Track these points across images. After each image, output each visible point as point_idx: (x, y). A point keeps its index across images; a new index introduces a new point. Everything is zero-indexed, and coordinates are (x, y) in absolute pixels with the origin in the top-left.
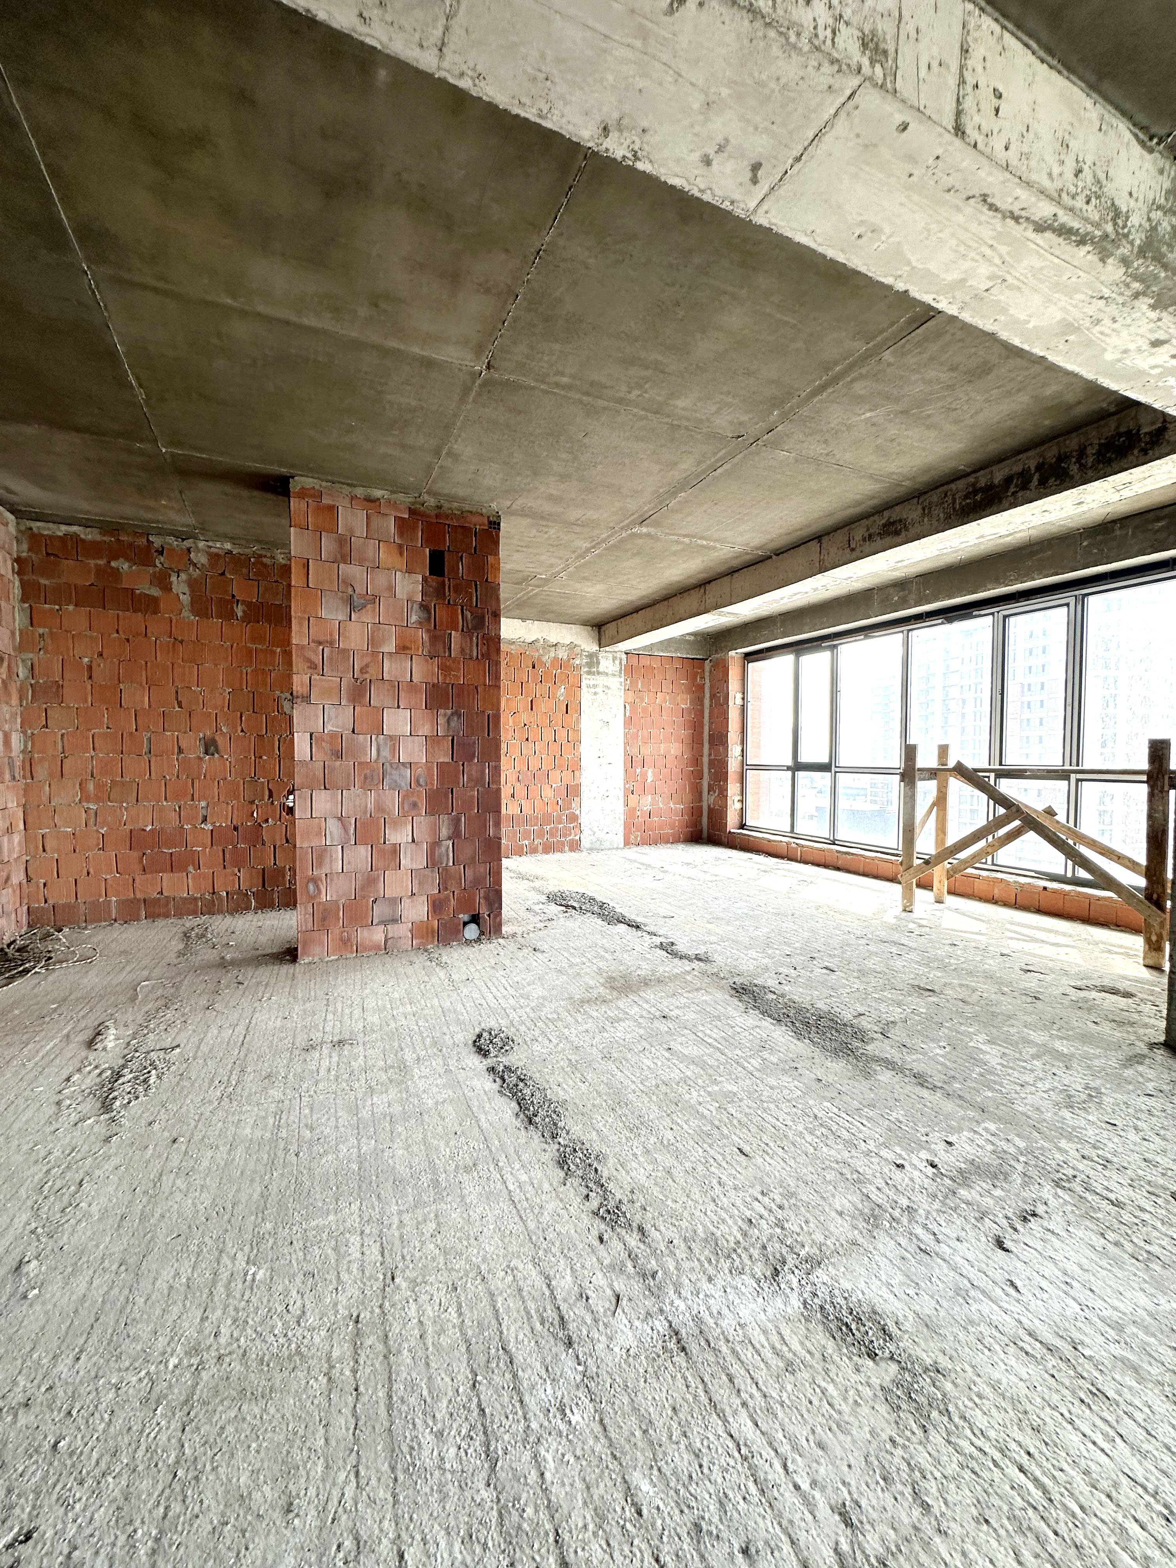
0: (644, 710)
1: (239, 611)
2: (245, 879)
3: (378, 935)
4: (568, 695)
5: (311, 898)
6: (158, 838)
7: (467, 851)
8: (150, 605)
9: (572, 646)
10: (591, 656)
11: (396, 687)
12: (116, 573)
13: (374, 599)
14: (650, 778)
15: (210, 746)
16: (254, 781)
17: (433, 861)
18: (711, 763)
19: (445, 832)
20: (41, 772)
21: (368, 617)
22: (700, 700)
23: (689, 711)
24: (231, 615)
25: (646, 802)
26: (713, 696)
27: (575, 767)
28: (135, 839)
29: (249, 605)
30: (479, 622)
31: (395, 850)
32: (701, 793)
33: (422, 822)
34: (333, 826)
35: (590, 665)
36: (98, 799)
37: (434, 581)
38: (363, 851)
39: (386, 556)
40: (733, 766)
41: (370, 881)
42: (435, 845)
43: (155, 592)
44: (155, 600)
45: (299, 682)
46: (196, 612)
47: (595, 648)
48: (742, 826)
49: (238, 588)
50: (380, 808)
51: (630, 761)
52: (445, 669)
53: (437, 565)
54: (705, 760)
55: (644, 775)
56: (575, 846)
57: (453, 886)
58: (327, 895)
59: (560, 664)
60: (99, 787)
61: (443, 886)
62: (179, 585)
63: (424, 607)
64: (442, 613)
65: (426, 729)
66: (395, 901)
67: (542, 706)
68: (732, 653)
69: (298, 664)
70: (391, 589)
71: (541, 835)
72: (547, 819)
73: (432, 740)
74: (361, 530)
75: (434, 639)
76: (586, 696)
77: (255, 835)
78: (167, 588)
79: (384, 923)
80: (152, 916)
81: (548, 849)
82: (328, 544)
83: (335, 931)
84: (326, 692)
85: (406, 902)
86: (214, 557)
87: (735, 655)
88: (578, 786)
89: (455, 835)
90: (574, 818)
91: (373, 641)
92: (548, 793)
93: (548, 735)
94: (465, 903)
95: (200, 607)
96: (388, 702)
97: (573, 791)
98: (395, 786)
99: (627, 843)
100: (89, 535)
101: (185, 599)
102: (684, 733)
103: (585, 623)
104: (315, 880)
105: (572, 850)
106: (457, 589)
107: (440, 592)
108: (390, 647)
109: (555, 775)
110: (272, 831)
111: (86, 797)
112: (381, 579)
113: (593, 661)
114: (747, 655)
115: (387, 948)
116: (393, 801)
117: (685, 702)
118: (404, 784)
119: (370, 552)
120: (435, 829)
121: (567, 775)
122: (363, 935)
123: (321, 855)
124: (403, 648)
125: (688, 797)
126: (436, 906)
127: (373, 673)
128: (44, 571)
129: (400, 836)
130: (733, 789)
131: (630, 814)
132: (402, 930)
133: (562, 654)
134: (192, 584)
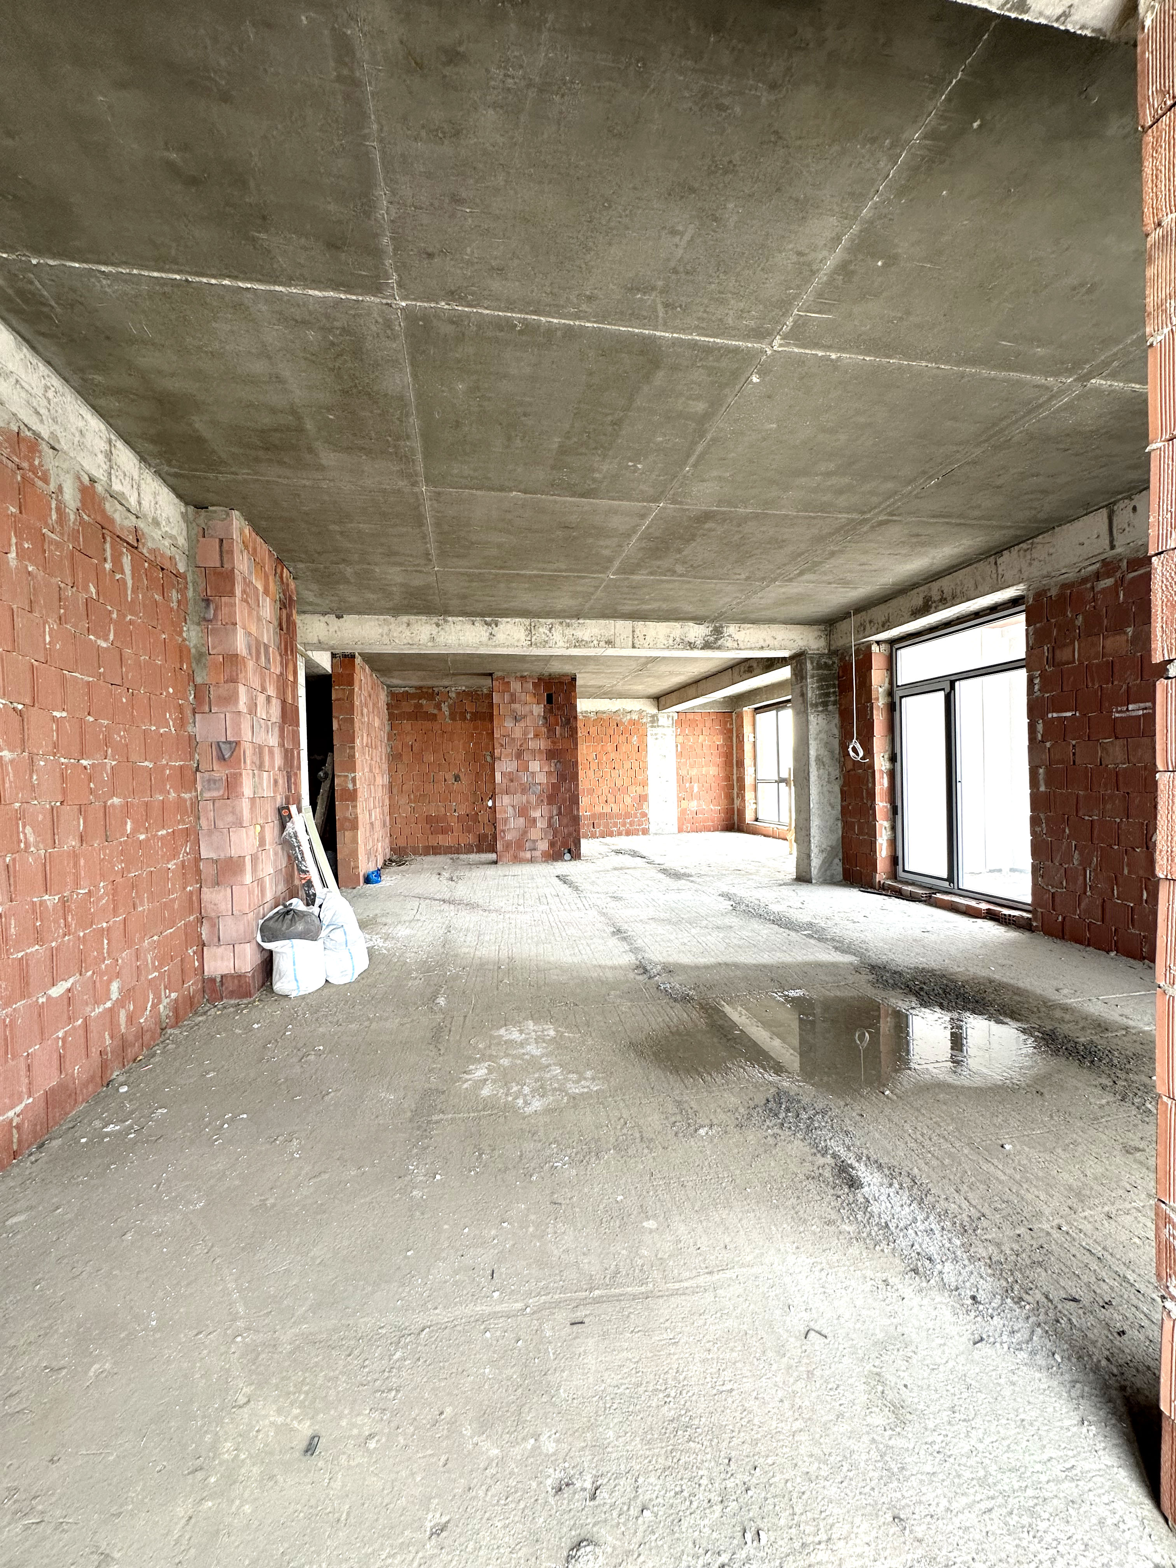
0: (691, 747)
1: (468, 716)
2: (471, 839)
3: (528, 855)
4: (639, 741)
5: (503, 838)
6: (437, 819)
7: (565, 821)
8: (433, 718)
9: (641, 712)
10: (653, 716)
11: (533, 751)
12: (421, 705)
13: (525, 717)
14: (696, 789)
15: (457, 778)
16: (475, 793)
17: (550, 825)
18: (738, 778)
19: (555, 813)
20: (395, 791)
21: (522, 724)
22: (731, 738)
23: (723, 746)
24: (465, 718)
25: (693, 805)
26: (737, 736)
27: (644, 784)
28: (429, 819)
29: (472, 713)
30: (568, 721)
31: (534, 820)
32: (733, 799)
33: (545, 807)
34: (510, 809)
35: (653, 722)
36: (415, 802)
37: (548, 707)
38: (522, 820)
39: (529, 698)
40: (749, 781)
41: (525, 833)
42: (551, 818)
43: (435, 712)
44: (435, 715)
45: (497, 752)
46: (451, 719)
47: (655, 711)
48: (757, 820)
49: (470, 707)
50: (528, 802)
51: (681, 779)
52: (553, 743)
53: (550, 699)
54: (735, 777)
55: (692, 788)
56: (645, 832)
57: (559, 835)
58: (508, 837)
59: (633, 723)
60: (415, 797)
61: (555, 836)
62: (445, 708)
63: (545, 718)
64: (552, 720)
65: (546, 769)
66: (535, 841)
67: (623, 748)
68: (745, 709)
69: (497, 745)
70: (531, 712)
71: (624, 825)
72: (627, 815)
73: (549, 773)
74: (519, 689)
75: (549, 731)
76: (650, 740)
77: (475, 818)
78: (440, 709)
79: (531, 850)
80: (435, 854)
81: (628, 833)
82: (507, 697)
83: (512, 852)
84: (507, 756)
85: (539, 842)
86: (458, 694)
87: (747, 710)
88: (646, 795)
89: (559, 813)
90: (645, 815)
91: (525, 733)
92: (628, 800)
93: (627, 765)
94: (565, 844)
95: (453, 717)
96: (530, 757)
97: (643, 798)
98: (534, 793)
99: (680, 830)
100: (412, 691)
101: (447, 713)
102: (719, 760)
103: (648, 697)
104: (504, 831)
105: (644, 834)
106: (558, 709)
107: (551, 711)
108: (531, 735)
109: (632, 789)
110: (483, 817)
111: (410, 801)
112: (527, 708)
113: (654, 719)
114: (756, 709)
115: (532, 861)
116: (533, 799)
117: (719, 740)
118: (538, 792)
119: (523, 698)
120: (550, 811)
121: (639, 789)
122: (522, 854)
123: (506, 820)
124: (536, 736)
125: (723, 802)
126: (552, 844)
127: (525, 746)
128: (397, 707)
129: (536, 814)
130: (749, 795)
131: (683, 812)
132: (538, 853)
133: (635, 717)
134: (449, 706)
